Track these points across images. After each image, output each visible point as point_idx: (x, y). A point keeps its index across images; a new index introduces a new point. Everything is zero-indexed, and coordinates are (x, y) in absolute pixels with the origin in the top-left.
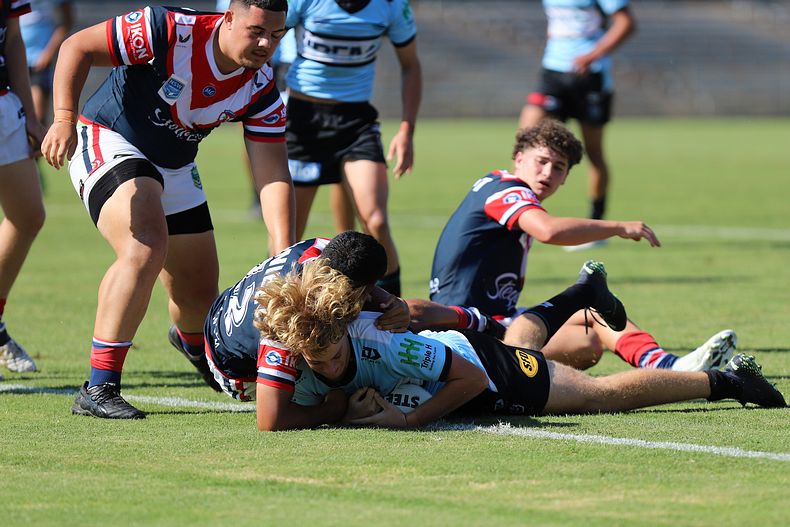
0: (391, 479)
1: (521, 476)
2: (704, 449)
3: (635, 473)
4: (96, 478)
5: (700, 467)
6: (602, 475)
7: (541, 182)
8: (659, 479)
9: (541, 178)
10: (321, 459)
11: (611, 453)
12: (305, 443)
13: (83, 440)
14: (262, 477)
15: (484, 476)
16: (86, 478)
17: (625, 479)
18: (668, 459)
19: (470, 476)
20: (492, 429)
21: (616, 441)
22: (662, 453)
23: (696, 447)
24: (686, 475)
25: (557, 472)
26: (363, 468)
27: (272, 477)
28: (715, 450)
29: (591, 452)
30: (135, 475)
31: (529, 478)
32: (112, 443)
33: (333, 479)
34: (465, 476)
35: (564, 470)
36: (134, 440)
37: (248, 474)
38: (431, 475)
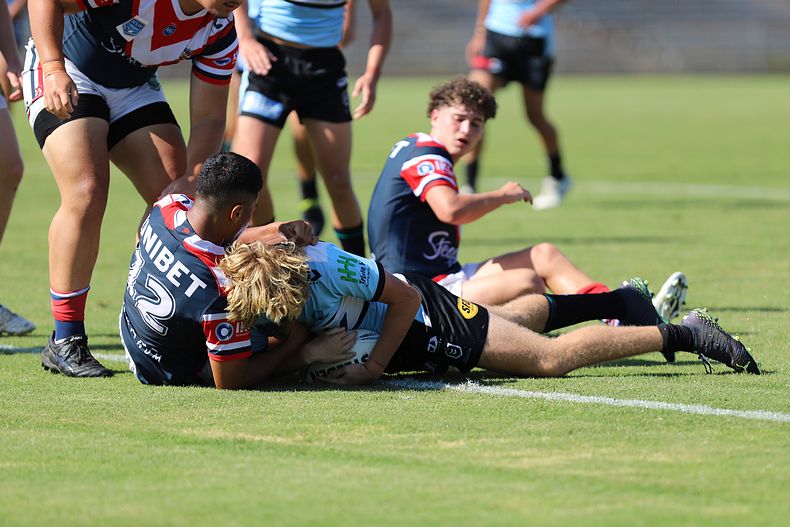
0: (360, 437)
1: (490, 433)
2: (672, 406)
3: (603, 431)
4: (65, 437)
5: (667, 425)
6: (571, 433)
7: (460, 140)
8: (627, 437)
9: (460, 135)
10: (289, 418)
11: (579, 410)
12: (274, 402)
13: (51, 399)
14: (231, 436)
15: (453, 435)
16: (54, 436)
17: (594, 436)
18: (636, 417)
19: (438, 434)
20: (461, 387)
21: (585, 399)
22: (630, 411)
23: (664, 405)
24: (653, 433)
25: (525, 430)
26: (332, 427)
27: (240, 435)
28: (683, 407)
29: (560, 410)
30: (103, 434)
31: (497, 436)
32: (80, 402)
33: (302, 438)
34: (433, 434)
35: (532, 428)
36: (102, 399)
37: (216, 433)
38: (399, 433)
